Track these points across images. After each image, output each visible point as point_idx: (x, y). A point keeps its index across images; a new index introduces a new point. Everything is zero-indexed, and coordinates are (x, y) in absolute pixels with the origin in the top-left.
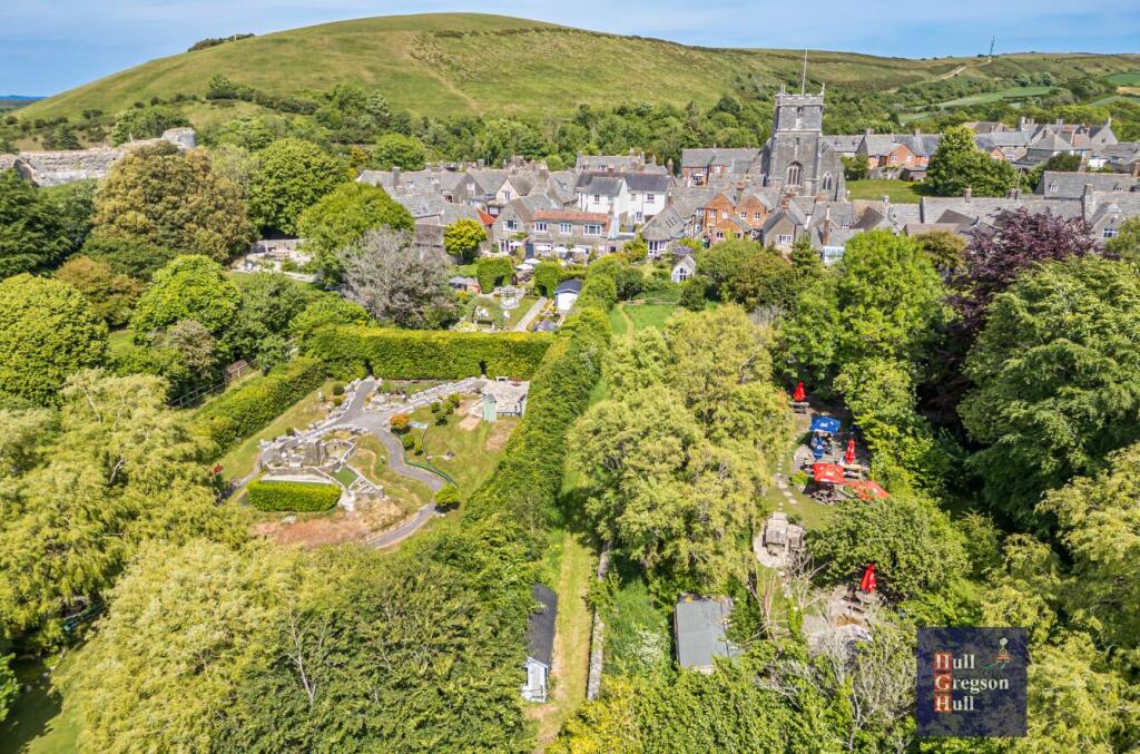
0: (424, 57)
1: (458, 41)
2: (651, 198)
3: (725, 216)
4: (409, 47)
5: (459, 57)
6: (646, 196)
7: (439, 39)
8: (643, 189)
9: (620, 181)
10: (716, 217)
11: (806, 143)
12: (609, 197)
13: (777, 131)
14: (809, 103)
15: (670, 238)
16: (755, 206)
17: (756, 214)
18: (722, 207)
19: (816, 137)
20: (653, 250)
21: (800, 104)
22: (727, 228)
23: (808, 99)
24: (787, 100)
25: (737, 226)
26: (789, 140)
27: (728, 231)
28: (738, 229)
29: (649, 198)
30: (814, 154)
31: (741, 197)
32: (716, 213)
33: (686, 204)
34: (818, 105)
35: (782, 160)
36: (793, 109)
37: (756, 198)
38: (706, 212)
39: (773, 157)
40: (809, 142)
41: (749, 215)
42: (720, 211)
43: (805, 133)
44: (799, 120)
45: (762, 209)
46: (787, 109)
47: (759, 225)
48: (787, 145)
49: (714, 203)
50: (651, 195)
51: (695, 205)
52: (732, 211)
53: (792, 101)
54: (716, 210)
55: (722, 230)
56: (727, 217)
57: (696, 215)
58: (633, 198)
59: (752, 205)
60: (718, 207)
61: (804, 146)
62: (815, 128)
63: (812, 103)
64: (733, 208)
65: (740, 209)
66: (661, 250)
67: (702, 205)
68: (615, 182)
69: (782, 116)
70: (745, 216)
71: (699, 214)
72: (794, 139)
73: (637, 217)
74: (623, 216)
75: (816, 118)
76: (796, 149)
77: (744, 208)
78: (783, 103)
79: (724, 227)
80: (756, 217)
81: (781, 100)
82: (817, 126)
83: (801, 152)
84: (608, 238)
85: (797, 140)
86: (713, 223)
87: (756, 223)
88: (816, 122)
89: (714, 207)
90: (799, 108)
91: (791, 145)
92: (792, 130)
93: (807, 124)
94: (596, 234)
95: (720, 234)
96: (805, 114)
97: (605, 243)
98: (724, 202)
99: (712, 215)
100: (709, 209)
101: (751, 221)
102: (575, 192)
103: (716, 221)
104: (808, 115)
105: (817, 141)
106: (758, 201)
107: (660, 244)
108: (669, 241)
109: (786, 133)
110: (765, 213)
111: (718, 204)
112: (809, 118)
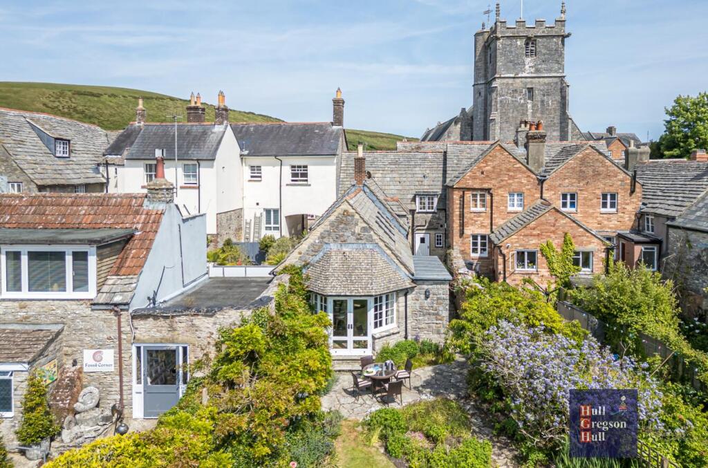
0: (57, 107)
1: (96, 99)
2: (300, 175)
3: (515, 206)
6: (287, 171)
7: (76, 96)
8: (279, 154)
9: (218, 129)
10: (489, 209)
11: (544, 95)
12: (186, 168)
13: (495, 78)
14: (543, 32)
15: (408, 284)
16: (599, 174)
17: (605, 196)
18: (504, 183)
19: (559, 86)
20: (350, 337)
21: (531, 34)
22: (549, 237)
23: (542, 25)
24: (508, 28)
25: (582, 230)
26: (515, 91)
27: (554, 246)
28: (585, 238)
29: (294, 175)
30: (558, 113)
31: (541, 157)
32: (488, 198)
33: (386, 187)
34: (558, 36)
35: (508, 125)
36: (519, 43)
37: (600, 153)
38: (463, 197)
39: (493, 118)
40: (548, 95)
41: (585, 199)
42: (500, 191)
43: (541, 80)
44: (529, 59)
45: (622, 181)
46: (508, 42)
47: (617, 227)
48: (514, 99)
49: (482, 173)
50: (299, 167)
51: (407, 188)
52: (534, 191)
53: (516, 30)
54: (488, 190)
55: (533, 242)
56: (520, 209)
57: (417, 211)
58: (252, 177)
59: (591, 173)
60: (493, 182)
61: (542, 101)
62: (556, 71)
63: (549, 32)
64: (537, 182)
65: (558, 183)
66: (379, 329)
67: (425, 187)
68: (204, 134)
69: (501, 54)
70: (573, 205)
71: (424, 209)
72: (524, 90)
73: (268, 222)
74: (231, 219)
75: (556, 56)
76: (529, 106)
77: (567, 181)
78: (502, 32)
79: (538, 235)
80: (604, 205)
81: (499, 28)
82: (560, 69)
83: (537, 110)
84: (130, 311)
85: (529, 92)
86: (482, 226)
87: (606, 222)
88: (558, 62)
89: (482, 183)
90: (529, 40)
91: (521, 99)
92: (520, 75)
93: (543, 66)
94: (70, 293)
95: (526, 254)
96: (538, 50)
97: (115, 334)
98: (509, 166)
99: (478, 205)
100: (469, 189)
101: (591, 215)
102: (99, 165)
103: (489, 221)
104: (544, 51)
105: (561, 92)
106: (607, 161)
107: (376, 310)
108: (406, 295)
109: (511, 81)
110: (632, 192)
111: (494, 176)
112: (546, 56)
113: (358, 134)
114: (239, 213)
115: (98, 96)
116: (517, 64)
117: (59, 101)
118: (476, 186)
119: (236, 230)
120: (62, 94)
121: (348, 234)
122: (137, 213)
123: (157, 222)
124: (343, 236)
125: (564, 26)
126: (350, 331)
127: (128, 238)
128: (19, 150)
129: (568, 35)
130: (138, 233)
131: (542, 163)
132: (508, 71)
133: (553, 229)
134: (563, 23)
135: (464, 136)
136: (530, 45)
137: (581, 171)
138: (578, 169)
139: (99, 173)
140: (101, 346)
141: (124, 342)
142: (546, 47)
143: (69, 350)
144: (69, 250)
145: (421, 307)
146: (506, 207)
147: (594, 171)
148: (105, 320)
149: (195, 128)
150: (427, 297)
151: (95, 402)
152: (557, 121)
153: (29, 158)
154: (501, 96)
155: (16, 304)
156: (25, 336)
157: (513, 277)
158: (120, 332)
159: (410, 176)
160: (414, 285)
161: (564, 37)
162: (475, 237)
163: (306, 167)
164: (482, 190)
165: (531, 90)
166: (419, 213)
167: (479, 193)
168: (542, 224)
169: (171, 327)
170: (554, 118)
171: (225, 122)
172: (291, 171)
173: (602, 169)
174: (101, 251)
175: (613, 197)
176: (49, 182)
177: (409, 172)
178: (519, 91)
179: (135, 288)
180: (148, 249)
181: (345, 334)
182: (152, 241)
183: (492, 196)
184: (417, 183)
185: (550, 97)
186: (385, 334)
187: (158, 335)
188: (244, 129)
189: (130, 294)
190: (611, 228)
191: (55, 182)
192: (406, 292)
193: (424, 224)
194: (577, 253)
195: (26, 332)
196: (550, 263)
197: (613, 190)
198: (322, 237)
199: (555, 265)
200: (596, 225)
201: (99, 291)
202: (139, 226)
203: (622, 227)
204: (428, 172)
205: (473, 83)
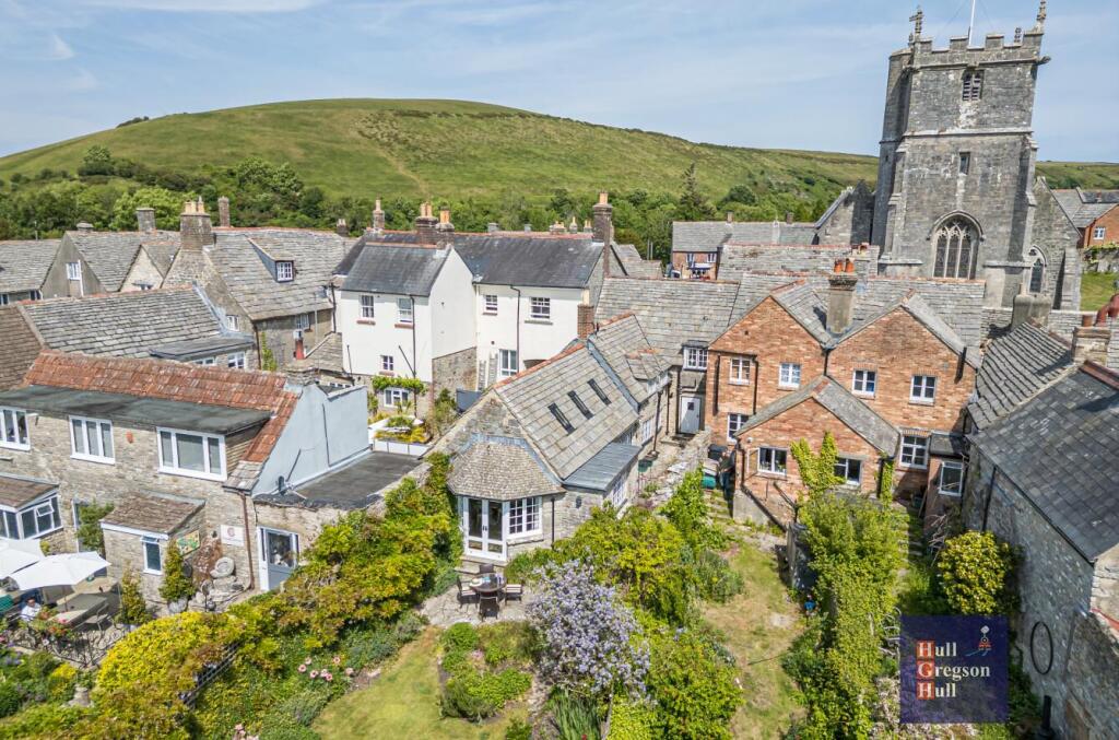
0: (375, 135)
2: (541, 309)
3: (789, 381)
4: (359, 125)
5: (419, 137)
6: (526, 304)
7: (398, 118)
8: (517, 282)
9: (439, 254)
10: (753, 382)
11: (989, 165)
12: (401, 304)
13: (904, 137)
14: (999, 56)
15: (555, 489)
16: (912, 348)
17: (918, 380)
18: (775, 349)
19: (1018, 149)
20: (485, 539)
21: (974, 61)
22: (804, 434)
23: (996, 45)
24: (933, 53)
25: (848, 430)
26: (938, 158)
27: (810, 447)
28: (853, 442)
29: (536, 310)
30: (1012, 194)
31: (845, 311)
32: (752, 367)
33: (651, 331)
34: (1026, 62)
35: (919, 214)
36: (951, 77)
37: (916, 318)
38: (718, 362)
39: (894, 203)
40: (996, 164)
41: (887, 380)
42: (769, 360)
43: (987, 138)
44: (968, 104)
45: (945, 360)
46: (934, 75)
47: (931, 425)
48: (934, 172)
49: (747, 333)
50: (541, 299)
51: (678, 333)
52: (816, 363)
53: (948, 55)
54: (754, 357)
55: (783, 438)
56: (796, 386)
57: (684, 367)
58: (488, 308)
59: (900, 345)
60: (761, 346)
61: (985, 175)
62: (1016, 124)
63: (1009, 56)
64: (820, 351)
65: (850, 356)
66: (516, 536)
67: (703, 334)
68: (424, 259)
69: (918, 96)
70: (870, 386)
71: (694, 364)
72: (953, 157)
73: (506, 366)
74: (456, 362)
75: (1019, 97)
76: (960, 182)
77: (863, 353)
78: (923, 60)
79: (790, 430)
80: (917, 392)
81: (918, 55)
82: (1023, 119)
83: (975, 189)
84: (253, 496)
85: (963, 159)
86: (743, 404)
87: (915, 417)
88: (1020, 108)
89: (745, 347)
90: (970, 72)
91: (946, 171)
92: (947, 132)
93: (993, 115)
94: (207, 474)
95: (773, 452)
96: (986, 87)
97: (242, 515)
98: (783, 327)
99: (740, 375)
100: (727, 353)
101: (894, 404)
102: (325, 287)
103: (752, 398)
104: (996, 89)
105: (1021, 159)
106: (925, 330)
107: (513, 513)
108: (553, 501)
109: (931, 142)
110: (959, 377)
111: (761, 338)
112: (1000, 98)
113: (811, 158)
114: (470, 354)
115: (425, 115)
116: (946, 113)
117: (378, 127)
118: (738, 350)
119: (465, 374)
120: (381, 117)
121: (495, 425)
122: (277, 394)
123: (291, 407)
124: (489, 427)
125: (1039, 43)
126: (485, 533)
127: (263, 423)
128: (236, 278)
129: (1044, 61)
130: (273, 417)
131: (846, 320)
132: (928, 124)
133: (809, 424)
134: (1038, 38)
135: (858, 223)
136: (974, 79)
137: (885, 341)
138: (880, 338)
139: (325, 296)
140: (234, 524)
141: (250, 523)
142: (1001, 83)
143: (211, 523)
144: (205, 436)
145: (572, 515)
146: (777, 382)
147: (904, 342)
148: (234, 501)
149: (415, 252)
150: (578, 506)
151: (230, 570)
152: (1008, 208)
153: (246, 287)
154: (910, 166)
155: (170, 477)
156: (174, 507)
157: (753, 480)
158: (246, 514)
159: (686, 316)
160: (564, 490)
161: (1036, 64)
162: (733, 416)
163: (547, 300)
164: (744, 355)
165: (965, 156)
166: (686, 370)
167: (741, 359)
168: (796, 416)
169: (284, 515)
170: (1003, 203)
171: (448, 245)
172: (531, 305)
173: (915, 340)
174: (230, 439)
175: (931, 381)
176: (264, 315)
177: (686, 310)
178: (943, 157)
179: (258, 476)
180: (278, 436)
181: (480, 535)
182: (283, 427)
183: (757, 364)
184: (692, 328)
185: (999, 169)
186: (522, 541)
187: (275, 521)
188: (488, 244)
189: (252, 481)
190: (922, 425)
191: (271, 315)
192: (553, 498)
193: (693, 385)
194: (842, 461)
195: (176, 504)
196: (802, 468)
197: (930, 372)
198: (469, 426)
199: (809, 473)
200: (901, 419)
201: (229, 475)
202: (276, 409)
203: (940, 426)
204: (711, 312)
205: (880, 139)
